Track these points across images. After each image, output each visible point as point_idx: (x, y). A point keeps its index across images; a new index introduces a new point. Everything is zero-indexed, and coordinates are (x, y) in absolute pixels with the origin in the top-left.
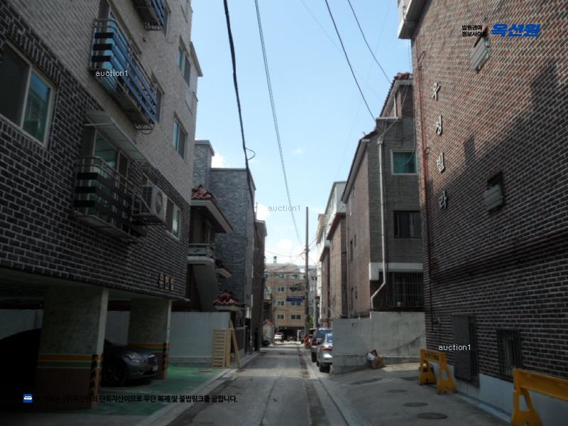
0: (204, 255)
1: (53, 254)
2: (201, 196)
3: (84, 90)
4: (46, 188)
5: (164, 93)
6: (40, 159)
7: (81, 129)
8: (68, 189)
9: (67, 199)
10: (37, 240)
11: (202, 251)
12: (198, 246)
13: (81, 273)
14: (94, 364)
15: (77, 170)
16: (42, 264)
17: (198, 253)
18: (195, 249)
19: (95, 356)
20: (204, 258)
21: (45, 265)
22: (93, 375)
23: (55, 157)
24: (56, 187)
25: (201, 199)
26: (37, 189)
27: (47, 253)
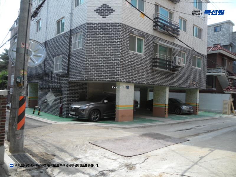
0: (220, 72)
1: (148, 79)
2: (218, 49)
3: (152, 35)
4: (144, 64)
5: (187, 20)
6: (142, 58)
7: (153, 46)
8: (151, 63)
9: (150, 65)
10: (143, 76)
11: (219, 70)
12: (218, 69)
13: (157, 83)
14: (166, 107)
15: (152, 57)
16: (145, 82)
17: (217, 71)
18: (216, 70)
19: (166, 105)
20: (220, 73)
21: (146, 82)
22: (165, 109)
23: (146, 56)
24: (147, 63)
25: (218, 50)
26: (142, 65)
27: (146, 79)
